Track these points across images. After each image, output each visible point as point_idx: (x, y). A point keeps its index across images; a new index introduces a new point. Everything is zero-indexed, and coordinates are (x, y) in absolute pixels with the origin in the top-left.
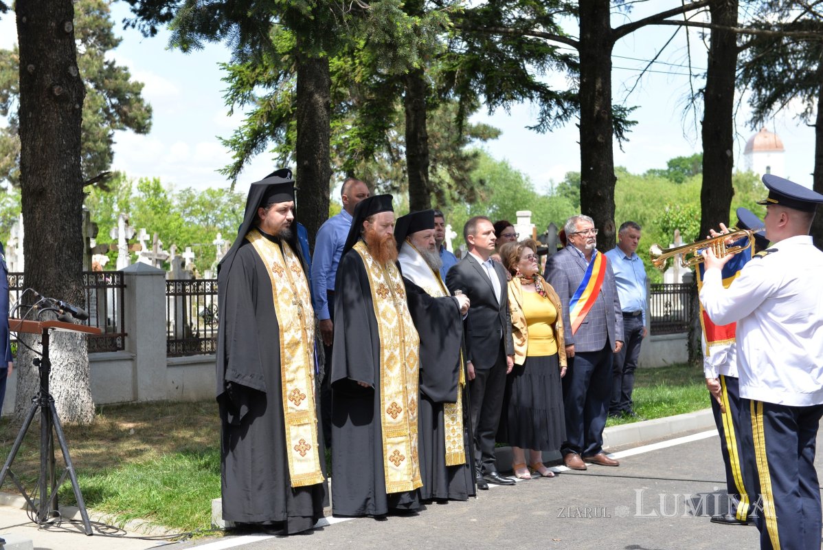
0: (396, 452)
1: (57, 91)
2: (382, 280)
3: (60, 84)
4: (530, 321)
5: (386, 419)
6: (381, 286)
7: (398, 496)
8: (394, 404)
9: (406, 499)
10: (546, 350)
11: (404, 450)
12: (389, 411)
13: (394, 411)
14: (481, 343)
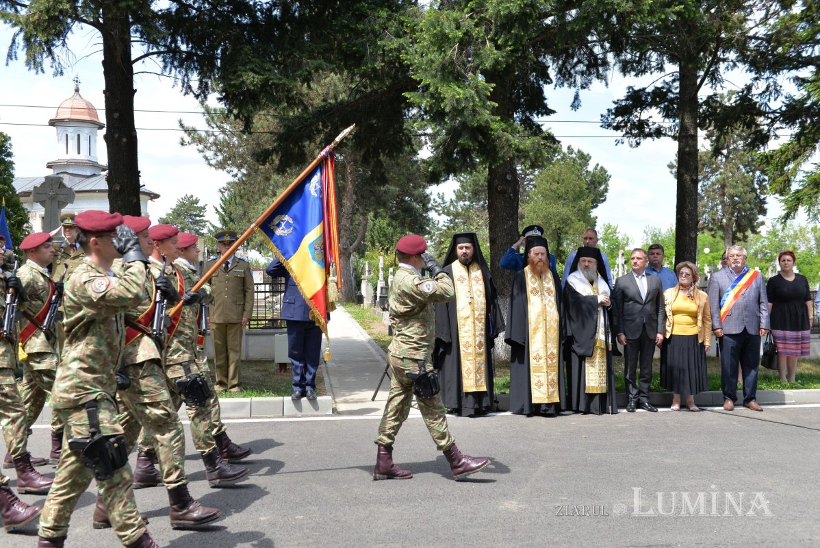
0: (539, 381)
1: (499, 188)
2: (536, 285)
3: (501, 185)
4: (674, 313)
5: (533, 362)
6: (535, 289)
7: (539, 405)
8: (538, 355)
9: (543, 408)
10: (685, 332)
11: (544, 380)
12: (535, 358)
13: (538, 358)
14: (631, 323)
